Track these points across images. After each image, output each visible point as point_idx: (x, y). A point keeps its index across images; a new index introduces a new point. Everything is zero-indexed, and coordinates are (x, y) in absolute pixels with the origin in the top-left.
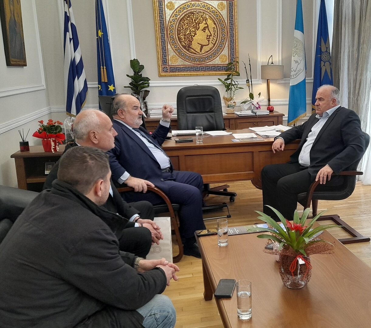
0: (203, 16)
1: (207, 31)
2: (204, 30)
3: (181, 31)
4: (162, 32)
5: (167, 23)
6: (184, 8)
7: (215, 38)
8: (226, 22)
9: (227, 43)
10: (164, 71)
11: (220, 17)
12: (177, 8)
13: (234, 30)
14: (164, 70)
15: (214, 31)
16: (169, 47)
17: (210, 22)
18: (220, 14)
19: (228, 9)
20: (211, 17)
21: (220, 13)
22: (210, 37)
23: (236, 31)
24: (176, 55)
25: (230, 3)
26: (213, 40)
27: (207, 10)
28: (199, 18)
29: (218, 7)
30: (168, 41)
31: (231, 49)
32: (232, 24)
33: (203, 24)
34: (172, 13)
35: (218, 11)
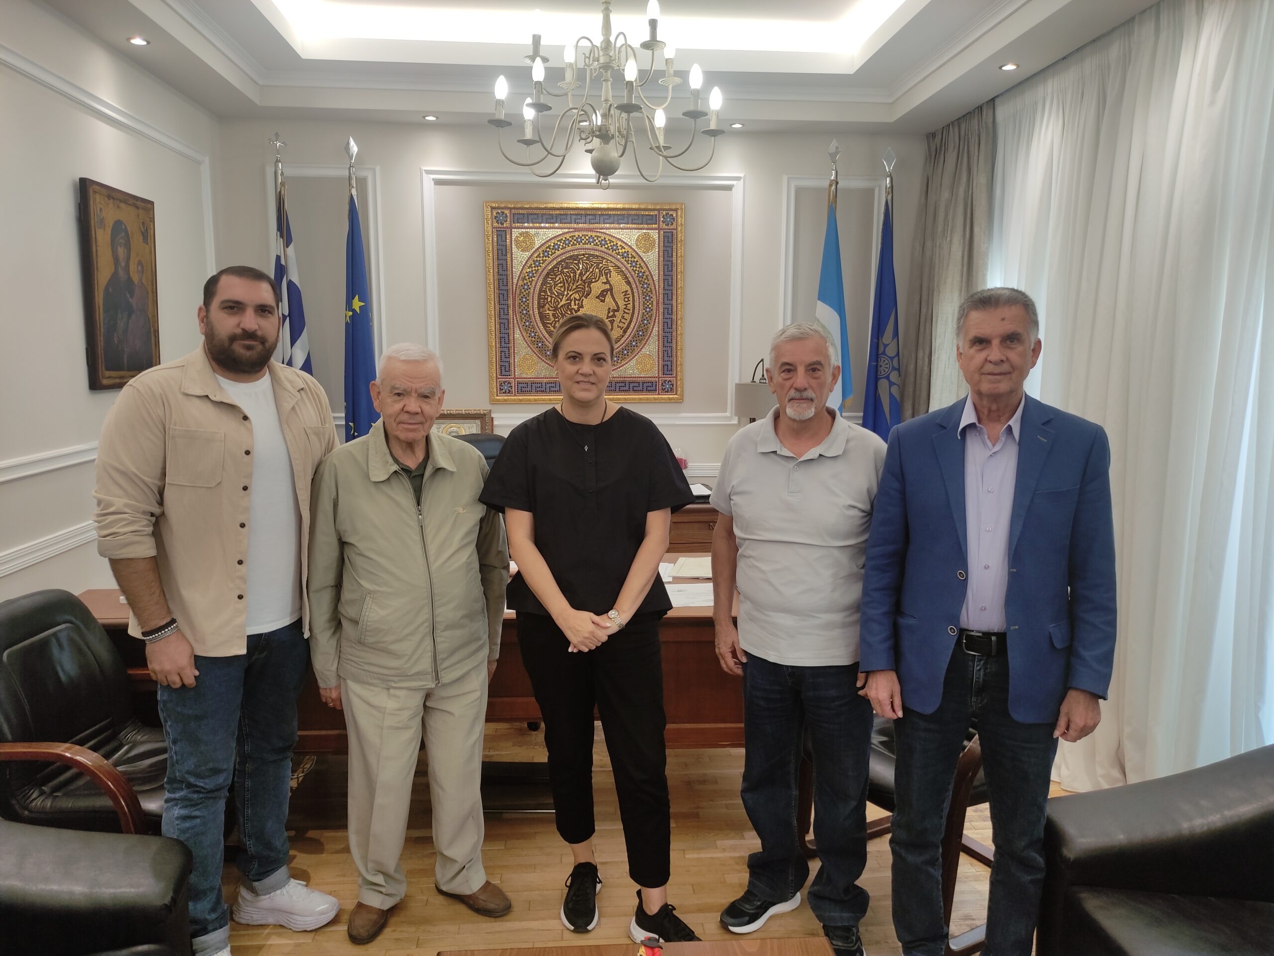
0: (601, 265)
1: (608, 298)
2: (602, 296)
3: (547, 299)
4: (502, 302)
5: (515, 281)
6: (556, 248)
7: (628, 317)
8: (656, 278)
9: (656, 329)
10: (502, 391)
11: (641, 267)
12: (539, 248)
13: (674, 297)
14: (502, 388)
15: (626, 300)
16: (518, 335)
17: (616, 279)
18: (643, 260)
19: (662, 249)
20: (619, 268)
21: (641, 258)
22: (616, 313)
23: (679, 301)
24: (533, 354)
25: (667, 234)
26: (623, 320)
27: (610, 252)
28: (591, 270)
29: (637, 245)
30: (515, 322)
31: (666, 342)
32: (670, 283)
33: (599, 283)
34: (529, 259)
35: (637, 254)
